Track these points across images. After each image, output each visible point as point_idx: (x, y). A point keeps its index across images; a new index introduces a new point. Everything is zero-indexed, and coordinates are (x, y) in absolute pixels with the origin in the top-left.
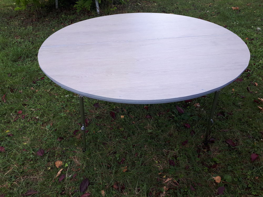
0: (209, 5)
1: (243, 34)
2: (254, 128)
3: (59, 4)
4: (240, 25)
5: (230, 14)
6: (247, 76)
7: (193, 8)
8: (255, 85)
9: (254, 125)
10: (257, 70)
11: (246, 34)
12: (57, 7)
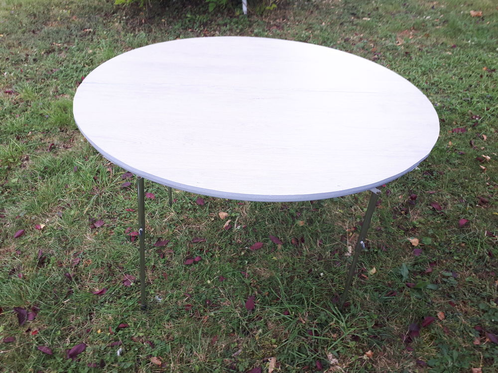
0: (432, 6)
1: (479, 61)
2: (470, 192)
4: (479, 45)
5: (465, 25)
6: (474, 126)
7: (404, 10)
8: (483, 139)
9: (470, 187)
10: (490, 117)
11: (484, 61)
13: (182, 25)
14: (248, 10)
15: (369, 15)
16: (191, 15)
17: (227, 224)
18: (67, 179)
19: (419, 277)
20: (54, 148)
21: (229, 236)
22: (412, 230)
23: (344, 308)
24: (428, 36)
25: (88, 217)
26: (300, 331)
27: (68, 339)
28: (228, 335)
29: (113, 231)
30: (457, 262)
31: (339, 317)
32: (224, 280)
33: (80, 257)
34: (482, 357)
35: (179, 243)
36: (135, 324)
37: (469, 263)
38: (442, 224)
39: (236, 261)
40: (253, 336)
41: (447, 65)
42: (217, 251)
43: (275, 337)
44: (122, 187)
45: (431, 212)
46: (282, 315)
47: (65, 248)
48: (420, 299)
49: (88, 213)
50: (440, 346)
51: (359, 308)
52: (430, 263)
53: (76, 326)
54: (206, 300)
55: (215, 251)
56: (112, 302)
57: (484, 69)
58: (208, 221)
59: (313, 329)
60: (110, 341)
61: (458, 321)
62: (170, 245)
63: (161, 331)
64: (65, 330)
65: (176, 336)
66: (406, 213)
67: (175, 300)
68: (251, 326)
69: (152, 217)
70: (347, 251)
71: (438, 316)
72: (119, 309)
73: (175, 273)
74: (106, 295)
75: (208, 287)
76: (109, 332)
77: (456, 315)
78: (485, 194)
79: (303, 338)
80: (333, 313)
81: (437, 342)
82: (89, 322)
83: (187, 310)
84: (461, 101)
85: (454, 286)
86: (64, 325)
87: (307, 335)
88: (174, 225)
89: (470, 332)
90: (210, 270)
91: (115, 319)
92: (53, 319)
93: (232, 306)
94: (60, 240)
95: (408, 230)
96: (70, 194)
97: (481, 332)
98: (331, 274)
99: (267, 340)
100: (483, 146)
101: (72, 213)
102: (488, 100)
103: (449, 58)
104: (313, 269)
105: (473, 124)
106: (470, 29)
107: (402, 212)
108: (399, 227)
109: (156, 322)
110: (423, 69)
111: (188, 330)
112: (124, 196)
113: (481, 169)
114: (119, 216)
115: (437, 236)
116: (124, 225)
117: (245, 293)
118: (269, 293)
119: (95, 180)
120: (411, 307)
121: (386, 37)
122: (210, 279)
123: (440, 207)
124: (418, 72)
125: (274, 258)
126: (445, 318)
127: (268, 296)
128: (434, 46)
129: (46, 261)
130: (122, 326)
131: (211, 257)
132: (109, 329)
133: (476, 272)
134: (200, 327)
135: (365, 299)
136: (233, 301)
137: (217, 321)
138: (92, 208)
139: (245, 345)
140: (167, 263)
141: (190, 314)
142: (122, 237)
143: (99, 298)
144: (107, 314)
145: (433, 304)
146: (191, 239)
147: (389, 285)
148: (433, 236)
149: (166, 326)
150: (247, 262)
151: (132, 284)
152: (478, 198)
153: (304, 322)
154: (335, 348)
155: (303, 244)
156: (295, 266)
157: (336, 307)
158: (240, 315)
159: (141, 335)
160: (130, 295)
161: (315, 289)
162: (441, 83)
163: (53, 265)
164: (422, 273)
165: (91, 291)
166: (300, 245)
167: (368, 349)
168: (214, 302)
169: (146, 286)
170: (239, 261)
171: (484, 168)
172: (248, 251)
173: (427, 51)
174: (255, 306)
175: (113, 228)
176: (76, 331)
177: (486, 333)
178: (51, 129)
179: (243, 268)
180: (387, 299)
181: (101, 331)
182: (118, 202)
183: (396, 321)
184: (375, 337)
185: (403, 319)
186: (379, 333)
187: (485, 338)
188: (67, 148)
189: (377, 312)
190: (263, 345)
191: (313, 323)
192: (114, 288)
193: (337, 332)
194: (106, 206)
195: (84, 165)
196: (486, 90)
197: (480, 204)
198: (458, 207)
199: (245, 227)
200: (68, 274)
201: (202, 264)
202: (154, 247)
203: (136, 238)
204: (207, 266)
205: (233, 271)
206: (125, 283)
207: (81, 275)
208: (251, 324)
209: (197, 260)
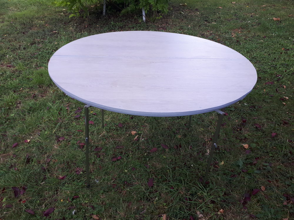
0: (251, 15)
1: (280, 45)
2: (277, 117)
3: (106, 11)
4: (278, 36)
5: (271, 25)
6: (278, 80)
7: (235, 18)
8: (284, 87)
9: (277, 115)
10: (287, 75)
11: (282, 45)
12: (104, 14)
13: (108, 28)
14: (146, 19)
15: (215, 21)
16: (114, 22)
17: (136, 138)
18: (43, 114)
19: (249, 166)
20: (36, 97)
21: (137, 144)
22: (244, 139)
23: (206, 185)
24: (249, 31)
25: (55, 135)
26: (180, 199)
27: (44, 205)
28: (138, 201)
29: (70, 143)
30: (271, 158)
31: (203, 190)
32: (135, 170)
33: (51, 158)
34: (288, 212)
35: (109, 149)
36: (83, 196)
37: (279, 157)
38: (262, 136)
40: (152, 202)
41: (261, 47)
43: (166, 202)
44: (75, 118)
45: (255, 129)
46: (170, 189)
47: (41, 153)
48: (250, 179)
49: (55, 133)
50: (263, 206)
51: (215, 184)
52: (256, 158)
53: (48, 197)
54: (124, 182)
55: (129, 153)
56: (69, 183)
57: (283, 49)
58: (125, 136)
59: (188, 197)
60: (68, 206)
61: (273, 191)
62: (103, 150)
63: (98, 199)
64: (42, 200)
65: (107, 202)
66: (240, 130)
67: (106, 181)
68: (151, 196)
69: (93, 134)
70: (206, 152)
71: (261, 188)
72: (74, 187)
73: (106, 166)
74: (66, 180)
75: (126, 174)
76: (68, 201)
77: (272, 188)
78: (286, 118)
79: (182, 202)
80: (200, 188)
81: (261, 204)
82: (56, 195)
83: (114, 187)
84: (270, 67)
85: (270, 171)
86: (41, 197)
87: (184, 200)
88: (105, 139)
89: (281, 198)
90: (126, 164)
91: (71, 193)
92: (35, 193)
93: (140, 184)
94: (39, 148)
95: (241, 140)
96: (45, 122)
97: (287, 197)
98: (198, 165)
99: (161, 204)
100: (284, 91)
101: (46, 133)
102: (286, 66)
103: (262, 43)
104: (187, 163)
105: (278, 79)
106: (274, 27)
107: (238, 129)
108: (236, 138)
109: (95, 194)
110: (247, 50)
111: (114, 199)
112: (76, 123)
113: (283, 104)
114: (73, 134)
115: (259, 143)
116: (76, 139)
117: (147, 177)
118: (162, 177)
119: (59, 114)
120: (245, 183)
121: (225, 32)
122: (127, 169)
123: (260, 126)
124: (244, 51)
125: (164, 157)
126: (266, 190)
127: (161, 178)
128: (253, 37)
129: (31, 160)
130: (76, 197)
131: (127, 156)
132: (67, 199)
133: (283, 163)
134: (121, 197)
135: (218, 179)
136: (140, 181)
137: (131, 193)
138: (57, 130)
139: (148, 207)
140: (102, 160)
141: (115, 190)
142: (75, 146)
143: (62, 181)
144: (67, 190)
145: (258, 182)
146: (115, 146)
147: (232, 171)
148: (257, 143)
149: (101, 196)
150: (148, 159)
151: (81, 173)
152: (282, 121)
153: (182, 193)
154: (201, 208)
155: (181, 149)
156: (176, 162)
157: (201, 184)
158: (145, 190)
159: (87, 202)
160: (80, 179)
161: (189, 174)
162: (258, 57)
163: (35, 163)
164: (251, 164)
165: (57, 177)
166: (179, 149)
167: (221, 208)
168: (129, 183)
169: (89, 174)
170: (143, 159)
171: (285, 104)
172: (149, 153)
173: (249, 40)
174: (154, 184)
175: (70, 141)
176: (48, 200)
177: (290, 198)
178: (34, 86)
179: (146, 163)
180: (231, 179)
181: (63, 200)
182: (72, 127)
183: (237, 192)
184: (225, 201)
185: (241, 191)
186: (227, 199)
187: (290, 201)
188: (43, 97)
189: (225, 187)
190: (159, 207)
191: (188, 194)
192: (70, 175)
193: (202, 199)
194: (65, 129)
195: (53, 106)
196: (284, 60)
197: (283, 124)
198: (270, 126)
199: (147, 139)
200: (43, 168)
201: (122, 161)
202: (94, 151)
203: (83, 147)
204: (125, 162)
205: (140, 164)
206: (77, 173)
207: (51, 168)
208: (151, 194)
209: (119, 158)
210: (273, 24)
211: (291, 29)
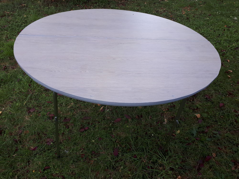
2: (224, 89)
13: (73, 3)
17: (102, 108)
18: (14, 85)
19: (201, 134)
20: (7, 68)
21: (103, 115)
22: (196, 109)
23: (165, 153)
24: (197, 10)
25: (26, 107)
26: (143, 167)
27: (16, 177)
28: (105, 170)
29: (40, 114)
30: (220, 126)
31: (162, 157)
32: (101, 139)
33: (22, 129)
34: (236, 176)
35: (77, 120)
36: (54, 166)
37: (226, 126)
38: (211, 106)
39: (107, 129)
40: (118, 170)
41: (207, 24)
42: (97, 124)
43: (130, 170)
44: (44, 89)
45: (205, 100)
46: (133, 158)
47: (13, 124)
48: (203, 146)
49: (26, 104)
50: (215, 171)
51: (173, 152)
52: (207, 127)
53: (21, 169)
54: (92, 152)
56: (41, 154)
57: (225, 26)
58: (92, 107)
59: (150, 165)
60: (40, 177)
61: (223, 158)
62: (71, 121)
63: (68, 169)
64: (14, 171)
65: (77, 172)
66: (193, 101)
67: (75, 152)
68: (117, 165)
69: (61, 106)
70: (164, 121)
71: (213, 155)
72: (45, 158)
73: (75, 137)
74: (37, 150)
75: (93, 144)
76: (40, 172)
77: (222, 154)
78: (231, 90)
79: (145, 170)
80: (160, 156)
81: (213, 169)
82: (28, 166)
83: (82, 157)
84: (216, 42)
85: (219, 138)
86: (13, 169)
87: (147, 169)
88: (73, 110)
89: (230, 163)
90: (93, 134)
91: (43, 164)
92: (7, 165)
93: (106, 154)
94: (11, 120)
95: (194, 109)
96: (16, 94)
97: (235, 163)
98: (157, 134)
99: (126, 172)
100: (228, 65)
101: (17, 104)
102: (228, 42)
103: (208, 21)
104: (148, 132)
105: (223, 54)
106: (217, 6)
107: (191, 100)
108: (190, 108)
109: (65, 164)
110: (196, 26)
111: (83, 169)
112: (45, 95)
113: (228, 77)
114: (43, 105)
115: (209, 113)
116: (46, 110)
117: (113, 146)
118: (125, 146)
119: (30, 86)
120: (199, 151)
121: (177, 10)
122: (94, 140)
123: (209, 97)
124: (194, 28)
125: (127, 126)
126: (216, 156)
127: (125, 147)
128: (200, 15)
129: (3, 132)
130: (47, 168)
131: (94, 127)
132: (39, 170)
133: (230, 130)
134: (89, 167)
135: (175, 147)
136: (107, 151)
137: (99, 163)
138: (28, 101)
139: (114, 176)
140: (70, 131)
141: (84, 160)
142: (45, 117)
143: (33, 152)
144: (38, 161)
145: (210, 149)
146: (82, 117)
147: (187, 139)
148: (207, 113)
149: (71, 167)
150: (113, 129)
151: (51, 144)
152: (228, 92)
153: (145, 161)
154: (161, 175)
155: (142, 119)
156: (138, 131)
157: (161, 153)
158: (111, 159)
159: (57, 172)
160: (50, 149)
161: (150, 143)
162: (205, 33)
163: (7, 135)
164: (203, 132)
165: (29, 148)
166: (140, 119)
167: (179, 175)
168: (97, 152)
169: (59, 144)
170: (109, 129)
171: (230, 76)
172: (113, 123)
173: (197, 17)
174: (119, 154)
175: (40, 112)
176: (21, 172)
177: (237, 163)
178: (5, 58)
179: (111, 133)
180: (186, 147)
181: (35, 171)
182: (42, 98)
183: (191, 159)
184: (182, 168)
185: (195, 158)
186: (184, 166)
187: (237, 166)
188: (13, 68)
189: (182, 154)
190: (124, 175)
191: (150, 162)
192: (41, 146)
193: (162, 166)
194: (36, 100)
195: (23, 77)
196: (227, 37)
197: (229, 95)
198: (218, 97)
199: (111, 110)
200: (15, 139)
201: (89, 131)
202: (63, 122)
203: (53, 118)
204: (92, 132)
205: (106, 134)
206: (48, 143)
207: (23, 139)
208: (117, 164)
209: (86, 129)
210: (216, 3)
211: (231, 8)
